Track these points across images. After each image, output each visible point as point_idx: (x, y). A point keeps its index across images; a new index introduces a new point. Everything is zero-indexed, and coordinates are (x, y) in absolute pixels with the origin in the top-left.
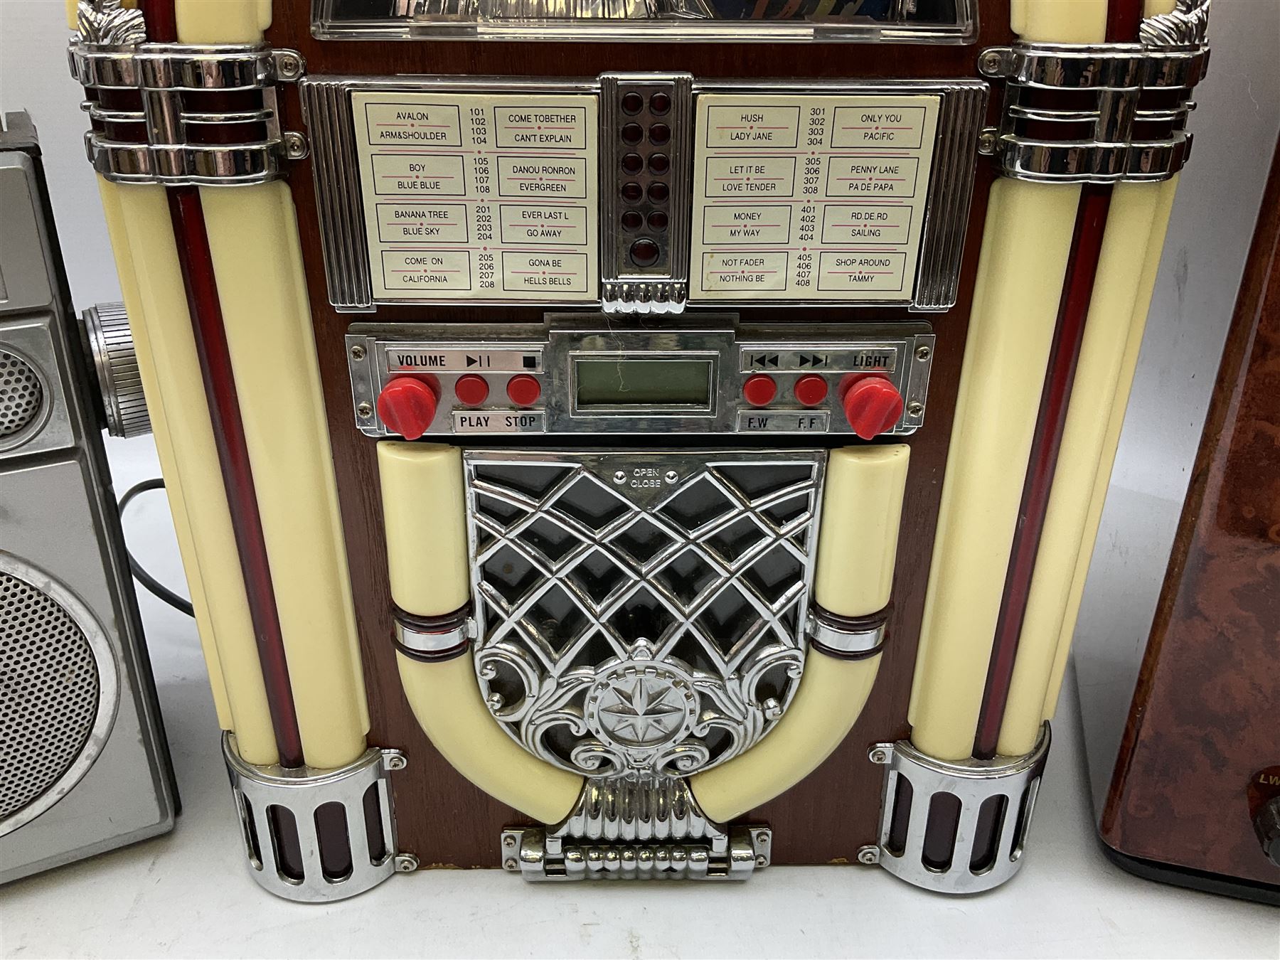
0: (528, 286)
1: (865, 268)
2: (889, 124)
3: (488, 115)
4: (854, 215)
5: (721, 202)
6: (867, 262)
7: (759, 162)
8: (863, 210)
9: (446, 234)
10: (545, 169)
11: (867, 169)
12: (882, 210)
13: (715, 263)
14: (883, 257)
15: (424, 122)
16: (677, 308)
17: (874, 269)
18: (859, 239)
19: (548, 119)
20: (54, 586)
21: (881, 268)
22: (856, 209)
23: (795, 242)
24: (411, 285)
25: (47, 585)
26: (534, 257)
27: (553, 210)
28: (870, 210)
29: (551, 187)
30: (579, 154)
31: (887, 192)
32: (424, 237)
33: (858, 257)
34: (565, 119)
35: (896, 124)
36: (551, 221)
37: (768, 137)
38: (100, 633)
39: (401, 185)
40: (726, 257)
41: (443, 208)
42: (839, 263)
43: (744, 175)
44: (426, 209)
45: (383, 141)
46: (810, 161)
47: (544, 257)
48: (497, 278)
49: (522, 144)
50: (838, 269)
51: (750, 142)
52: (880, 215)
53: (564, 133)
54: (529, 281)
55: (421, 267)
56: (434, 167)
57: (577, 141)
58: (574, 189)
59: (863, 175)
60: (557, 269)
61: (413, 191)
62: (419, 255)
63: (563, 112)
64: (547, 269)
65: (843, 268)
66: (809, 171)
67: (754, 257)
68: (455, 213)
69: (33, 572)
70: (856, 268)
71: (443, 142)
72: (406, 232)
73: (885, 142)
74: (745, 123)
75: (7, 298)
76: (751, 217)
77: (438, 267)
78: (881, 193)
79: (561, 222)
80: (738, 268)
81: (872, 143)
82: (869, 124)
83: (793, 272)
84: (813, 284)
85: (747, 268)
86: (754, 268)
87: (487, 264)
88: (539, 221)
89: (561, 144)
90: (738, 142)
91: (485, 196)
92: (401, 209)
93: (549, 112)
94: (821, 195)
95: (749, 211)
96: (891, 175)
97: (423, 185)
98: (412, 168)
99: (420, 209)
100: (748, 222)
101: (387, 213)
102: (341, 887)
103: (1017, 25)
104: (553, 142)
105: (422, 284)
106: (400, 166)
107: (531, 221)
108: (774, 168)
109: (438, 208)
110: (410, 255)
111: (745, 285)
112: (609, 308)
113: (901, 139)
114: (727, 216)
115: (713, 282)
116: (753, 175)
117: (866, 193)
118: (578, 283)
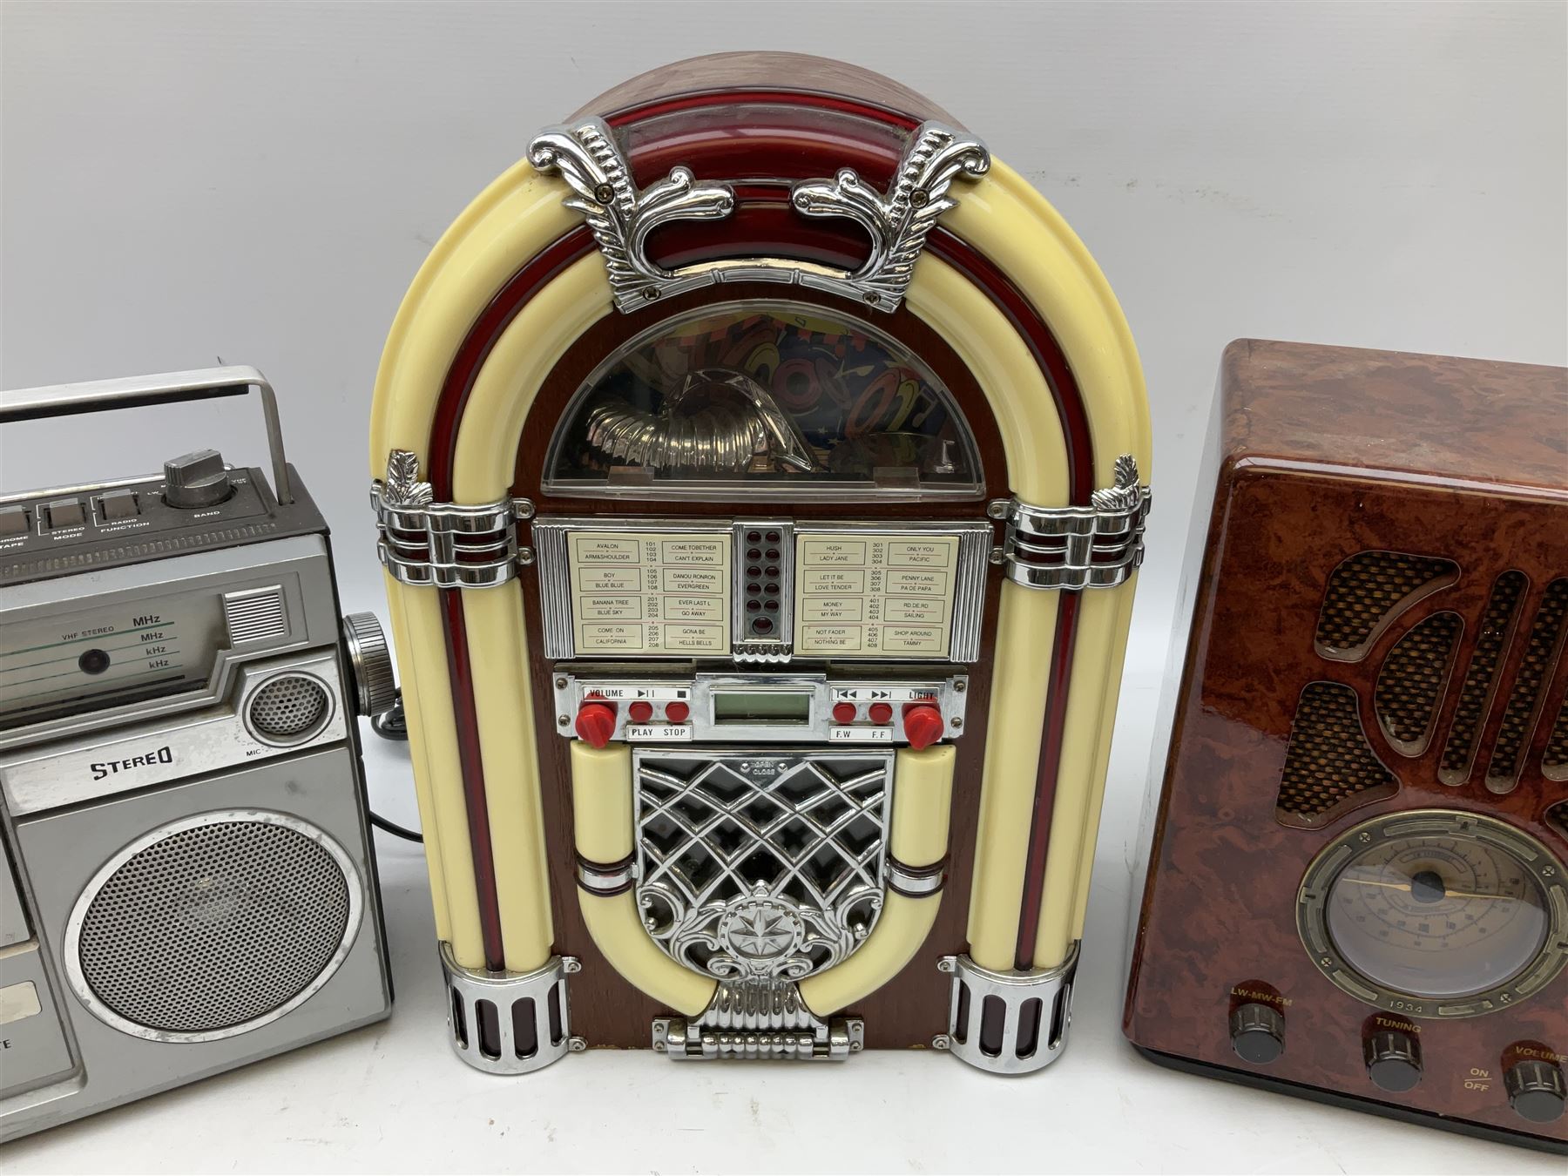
0: (682, 646)
1: (915, 637)
2: (926, 553)
3: (658, 546)
4: (906, 605)
5: (814, 596)
6: (916, 633)
7: (840, 573)
8: (911, 602)
9: (626, 614)
10: (695, 576)
11: (912, 578)
12: (925, 602)
13: (812, 632)
14: (927, 630)
15: (615, 549)
16: (786, 659)
17: (921, 637)
18: (909, 619)
19: (698, 548)
20: (324, 837)
21: (925, 637)
22: (907, 601)
23: (866, 620)
24: (601, 645)
25: (319, 837)
26: (687, 628)
27: (700, 600)
28: (916, 602)
29: (699, 587)
30: (718, 568)
31: (927, 592)
32: (612, 616)
33: (910, 630)
34: (710, 548)
35: (930, 553)
36: (699, 606)
37: (845, 559)
38: (353, 869)
39: (597, 585)
40: (819, 629)
41: (626, 599)
42: (897, 633)
43: (830, 580)
44: (614, 599)
45: (587, 560)
46: (874, 573)
47: (694, 628)
48: (660, 641)
49: (681, 561)
50: (897, 637)
51: (833, 562)
52: (923, 605)
53: (708, 556)
54: (683, 643)
55: (609, 634)
56: (620, 574)
57: (717, 560)
58: (715, 586)
59: (910, 581)
60: (702, 635)
61: (606, 589)
62: (608, 627)
63: (708, 544)
64: (695, 635)
65: (900, 636)
66: (874, 578)
67: (838, 629)
68: (633, 602)
69: (310, 827)
70: (909, 637)
71: (627, 560)
72: (600, 613)
73: (924, 563)
74: (829, 551)
75: (308, 640)
76: (836, 605)
77: (621, 634)
78: (923, 592)
79: (706, 607)
80: (827, 636)
81: (915, 563)
82: (912, 552)
83: (865, 639)
84: (879, 646)
85: (833, 636)
86: (838, 636)
87: (654, 632)
88: (690, 606)
89: (707, 562)
90: (824, 562)
91: (654, 591)
92: (596, 599)
93: (698, 544)
94: (882, 592)
95: (834, 601)
96: (928, 582)
97: (613, 585)
98: (606, 575)
99: (610, 599)
100: (834, 608)
101: (588, 602)
102: (528, 1061)
103: (1013, 487)
104: (701, 561)
105: (609, 645)
106: (598, 574)
107: (683, 606)
108: (849, 577)
109: (622, 599)
110: (602, 627)
111: (834, 646)
112: (738, 658)
113: (934, 561)
114: (819, 604)
115: (810, 644)
116: (836, 581)
117: (913, 592)
118: (716, 644)
